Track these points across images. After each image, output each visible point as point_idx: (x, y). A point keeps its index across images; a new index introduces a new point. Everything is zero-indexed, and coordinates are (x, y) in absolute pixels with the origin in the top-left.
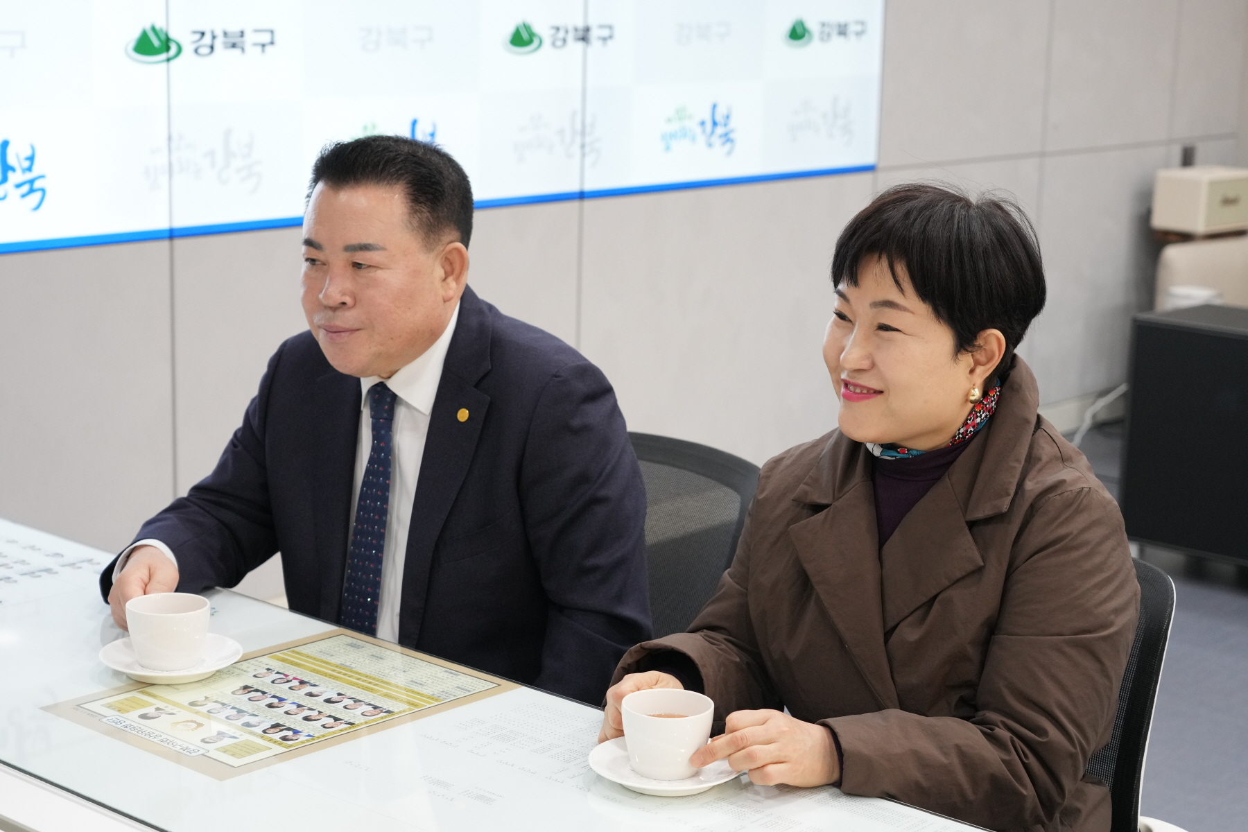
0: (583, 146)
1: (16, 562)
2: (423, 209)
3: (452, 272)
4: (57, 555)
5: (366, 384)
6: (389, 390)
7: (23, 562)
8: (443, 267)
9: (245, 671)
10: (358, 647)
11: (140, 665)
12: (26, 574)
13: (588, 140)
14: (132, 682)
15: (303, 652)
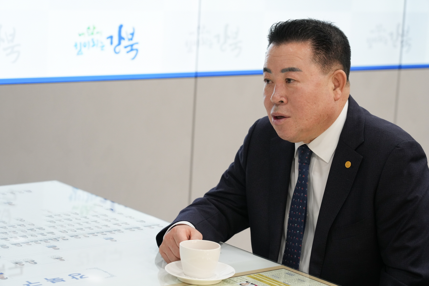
0: (402, 42)
1: (123, 223)
2: (321, 53)
3: (339, 86)
4: (142, 221)
5: (297, 146)
6: (309, 149)
7: (126, 223)
8: (334, 83)
9: (236, 282)
10: (292, 275)
11: (184, 274)
12: (128, 229)
13: (405, 38)
14: (181, 282)
15: (264, 275)
